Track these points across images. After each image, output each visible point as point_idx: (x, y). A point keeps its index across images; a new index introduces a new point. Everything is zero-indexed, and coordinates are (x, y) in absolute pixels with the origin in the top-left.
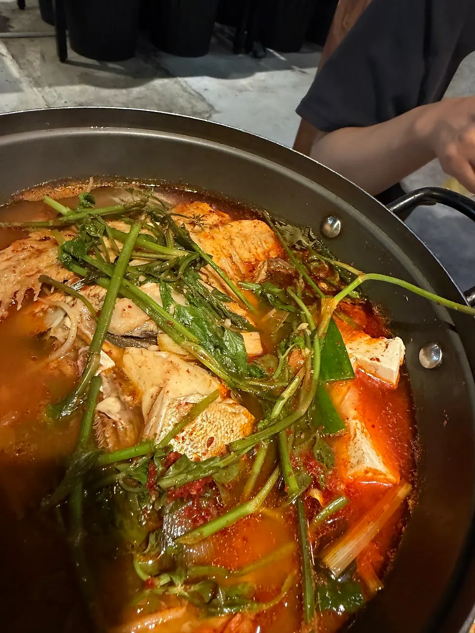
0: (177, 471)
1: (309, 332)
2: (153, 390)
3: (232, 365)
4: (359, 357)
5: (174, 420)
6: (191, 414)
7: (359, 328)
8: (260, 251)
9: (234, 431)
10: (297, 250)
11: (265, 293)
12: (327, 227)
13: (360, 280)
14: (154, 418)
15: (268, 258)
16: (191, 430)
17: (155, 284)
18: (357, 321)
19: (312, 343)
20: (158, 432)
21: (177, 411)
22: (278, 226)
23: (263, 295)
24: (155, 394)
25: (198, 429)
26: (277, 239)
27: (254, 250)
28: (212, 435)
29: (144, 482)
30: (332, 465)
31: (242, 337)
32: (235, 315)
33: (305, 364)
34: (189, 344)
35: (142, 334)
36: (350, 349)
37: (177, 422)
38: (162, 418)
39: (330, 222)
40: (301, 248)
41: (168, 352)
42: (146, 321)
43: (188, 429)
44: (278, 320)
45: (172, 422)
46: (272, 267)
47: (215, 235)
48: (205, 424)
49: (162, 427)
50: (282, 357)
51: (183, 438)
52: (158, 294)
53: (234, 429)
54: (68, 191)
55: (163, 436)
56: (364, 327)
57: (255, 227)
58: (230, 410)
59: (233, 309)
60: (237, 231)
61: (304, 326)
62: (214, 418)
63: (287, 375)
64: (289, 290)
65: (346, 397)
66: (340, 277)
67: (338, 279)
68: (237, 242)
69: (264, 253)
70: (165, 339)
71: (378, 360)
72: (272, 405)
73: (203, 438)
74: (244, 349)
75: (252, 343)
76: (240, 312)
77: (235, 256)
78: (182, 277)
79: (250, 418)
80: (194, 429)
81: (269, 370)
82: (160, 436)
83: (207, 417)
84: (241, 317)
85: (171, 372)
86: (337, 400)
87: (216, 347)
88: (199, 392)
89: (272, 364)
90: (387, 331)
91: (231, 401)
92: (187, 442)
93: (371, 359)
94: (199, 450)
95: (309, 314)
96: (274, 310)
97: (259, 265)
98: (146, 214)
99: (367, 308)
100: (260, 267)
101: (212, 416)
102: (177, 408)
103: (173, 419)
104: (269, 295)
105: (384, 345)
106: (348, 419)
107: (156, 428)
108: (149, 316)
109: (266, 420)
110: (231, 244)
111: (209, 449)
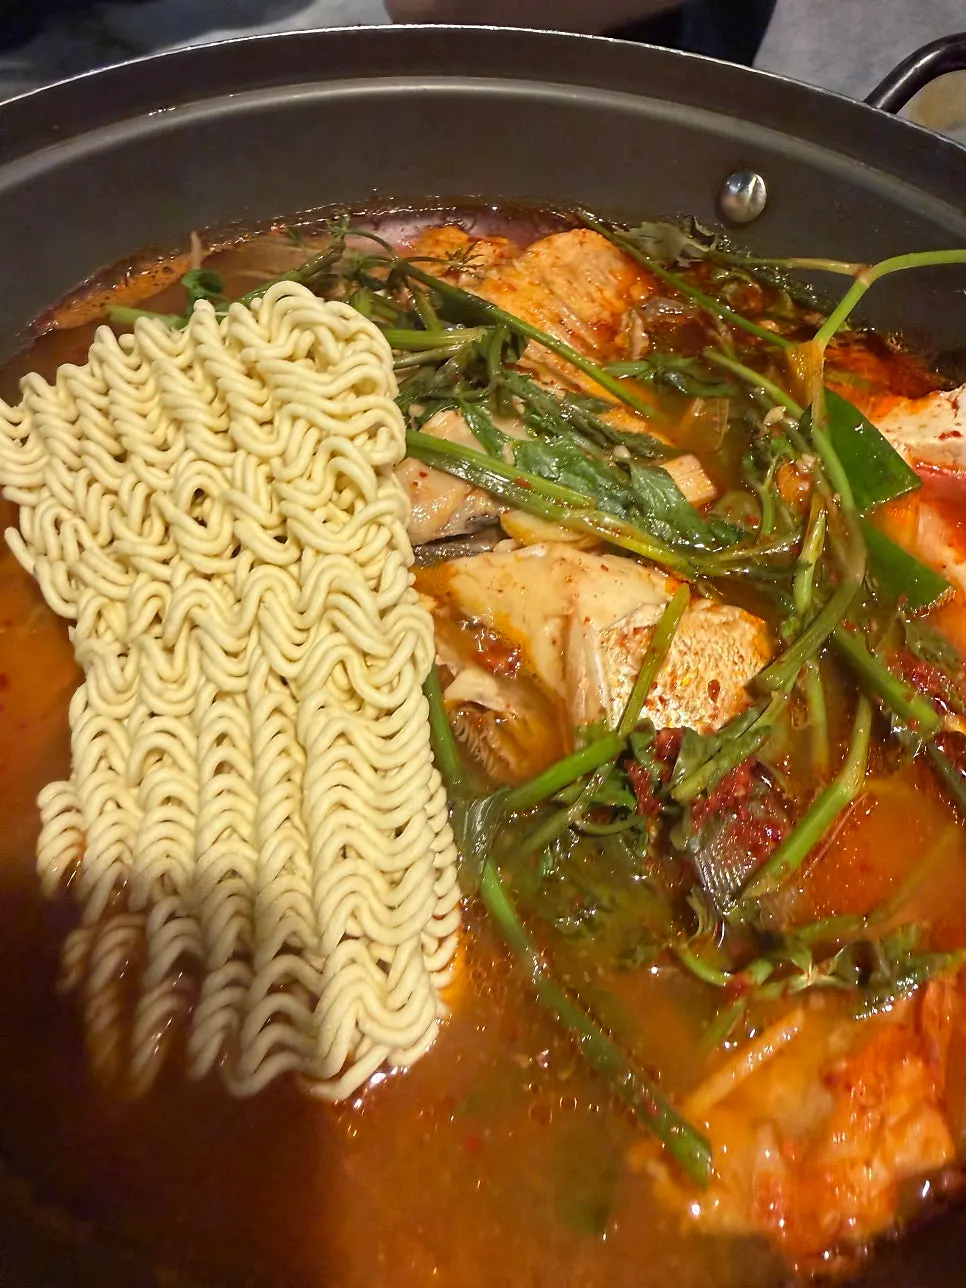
0: (693, 762)
1: (792, 424)
2: (550, 629)
3: (673, 535)
4: (913, 442)
5: (628, 669)
6: (654, 649)
7: (877, 389)
8: (609, 293)
9: (744, 655)
10: (683, 269)
11: (664, 374)
12: (730, 202)
13: (864, 282)
14: (584, 680)
15: (631, 303)
16: (669, 680)
17: (451, 412)
18: (867, 376)
19: (810, 442)
20: (604, 702)
21: (624, 651)
22: (622, 232)
23: (661, 381)
24: (557, 634)
25: (679, 672)
26: (629, 259)
27: (597, 295)
28: (710, 676)
29: (632, 804)
30: (957, 660)
31: (665, 473)
32: (627, 434)
33: (813, 487)
34: (578, 514)
35: (466, 527)
36: (888, 431)
37: (635, 673)
38: (601, 674)
39: (734, 189)
40: (692, 263)
41: (544, 542)
42: (467, 496)
43: (662, 678)
44: (714, 419)
45: (625, 675)
46: (650, 320)
47: (515, 281)
48: (689, 658)
49: (609, 691)
50: (763, 489)
51: (662, 700)
52: (465, 432)
53: (742, 652)
54: (143, 285)
55: (618, 707)
56: (888, 383)
57: (581, 243)
58: (716, 619)
59: (618, 422)
60: (550, 261)
61: (776, 414)
62: (698, 642)
63: (790, 520)
64: (709, 352)
65: (921, 528)
66: (794, 301)
67: (789, 304)
68: (560, 284)
69: (619, 296)
70: (519, 521)
71: (956, 434)
72: (788, 586)
73: (697, 687)
74: (681, 495)
75: (689, 480)
76: (636, 426)
77: (569, 316)
78: (501, 380)
79: (757, 625)
80: (673, 674)
81: (749, 520)
82: (612, 710)
83: (685, 644)
84: (638, 435)
85: (574, 578)
86: (904, 538)
87: (627, 506)
88: (645, 601)
89: (748, 508)
90: (936, 377)
91: (707, 604)
92: (673, 704)
93: (943, 437)
94: (702, 712)
95: (774, 390)
96: (698, 404)
97: (624, 323)
98: (346, 281)
99: (875, 346)
100: (627, 326)
101: (694, 641)
102: (622, 645)
103: (625, 670)
104: (673, 376)
105: (948, 406)
106: (944, 567)
107: (598, 699)
108: (467, 482)
109: (792, 619)
110: (552, 292)
111: (719, 704)
